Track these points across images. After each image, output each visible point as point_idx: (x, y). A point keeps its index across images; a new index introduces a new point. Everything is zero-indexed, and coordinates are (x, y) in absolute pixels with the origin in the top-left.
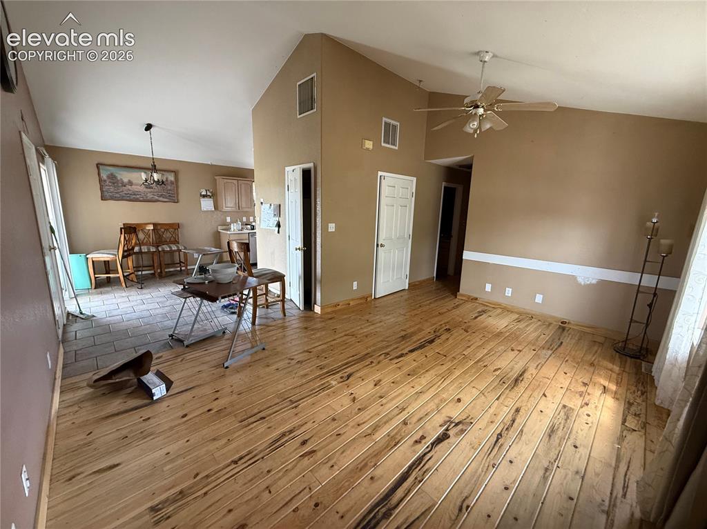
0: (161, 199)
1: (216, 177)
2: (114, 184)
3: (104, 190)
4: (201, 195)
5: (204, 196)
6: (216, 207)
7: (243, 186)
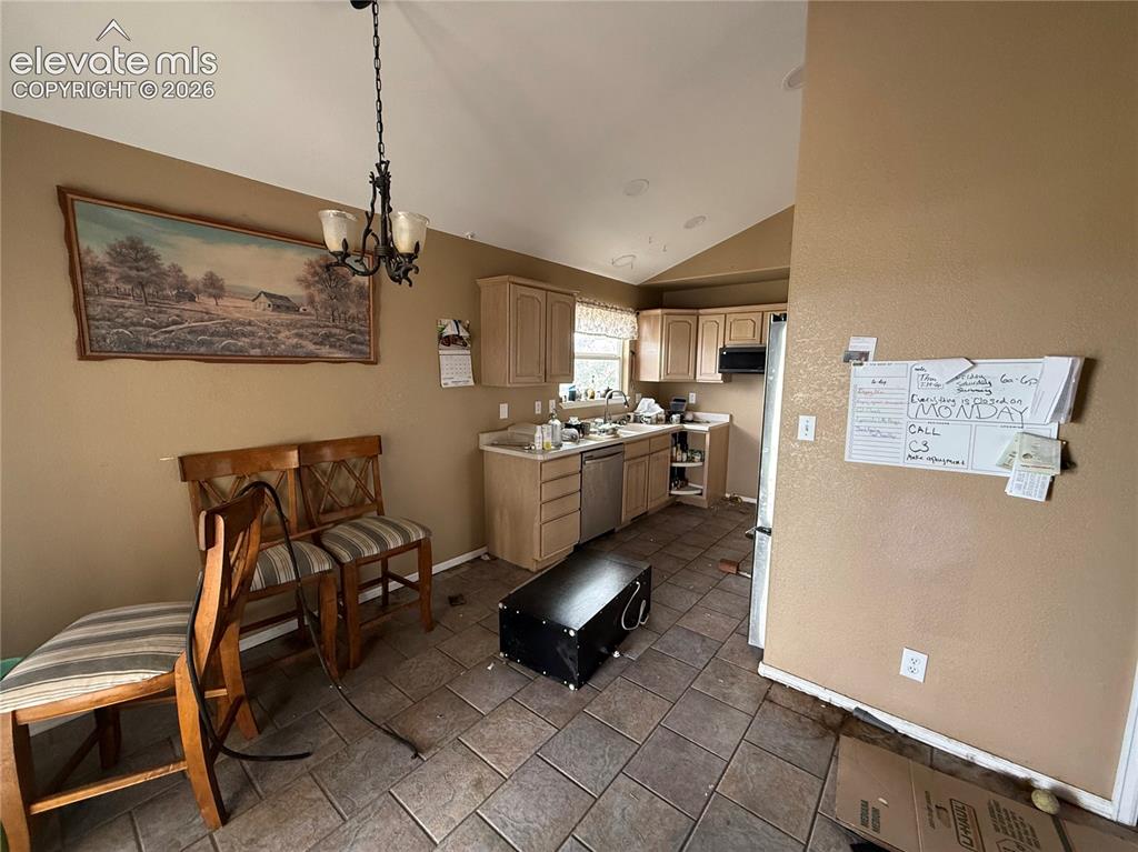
0: (325, 351)
1: (479, 282)
2: (142, 285)
3: (95, 311)
4: (440, 337)
5: (449, 341)
6: (477, 377)
7: (556, 307)
